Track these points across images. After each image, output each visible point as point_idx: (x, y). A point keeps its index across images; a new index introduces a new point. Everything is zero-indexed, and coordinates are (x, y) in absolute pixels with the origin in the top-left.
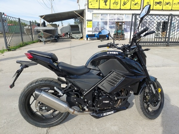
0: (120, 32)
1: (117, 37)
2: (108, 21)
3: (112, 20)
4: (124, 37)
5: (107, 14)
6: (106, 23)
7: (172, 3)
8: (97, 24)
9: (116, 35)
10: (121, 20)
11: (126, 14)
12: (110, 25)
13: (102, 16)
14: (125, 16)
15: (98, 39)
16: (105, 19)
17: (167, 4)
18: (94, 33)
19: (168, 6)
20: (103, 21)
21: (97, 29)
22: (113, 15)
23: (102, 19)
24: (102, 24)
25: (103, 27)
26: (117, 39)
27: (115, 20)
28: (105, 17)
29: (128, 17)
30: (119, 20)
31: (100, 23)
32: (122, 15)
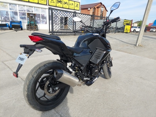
0: (33, 23)
1: (31, 28)
2: (18, 12)
3: (22, 11)
4: (37, 27)
5: (16, 5)
6: (16, 13)
7: (68, 3)
8: (6, 13)
9: (30, 25)
10: (31, 12)
11: (34, 7)
12: (20, 16)
13: (11, 6)
14: (34, 9)
15: (10, 29)
16: (14, 9)
17: (66, 3)
18: (4, 23)
19: (66, 5)
20: (12, 11)
21: (7, 19)
22: (22, 6)
23: (10, 9)
24: (12, 14)
25: (13, 17)
26: (31, 29)
27: (24, 11)
28: (14, 7)
29: (37, 10)
30: (30, 11)
31: (9, 13)
32: (31, 8)
